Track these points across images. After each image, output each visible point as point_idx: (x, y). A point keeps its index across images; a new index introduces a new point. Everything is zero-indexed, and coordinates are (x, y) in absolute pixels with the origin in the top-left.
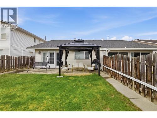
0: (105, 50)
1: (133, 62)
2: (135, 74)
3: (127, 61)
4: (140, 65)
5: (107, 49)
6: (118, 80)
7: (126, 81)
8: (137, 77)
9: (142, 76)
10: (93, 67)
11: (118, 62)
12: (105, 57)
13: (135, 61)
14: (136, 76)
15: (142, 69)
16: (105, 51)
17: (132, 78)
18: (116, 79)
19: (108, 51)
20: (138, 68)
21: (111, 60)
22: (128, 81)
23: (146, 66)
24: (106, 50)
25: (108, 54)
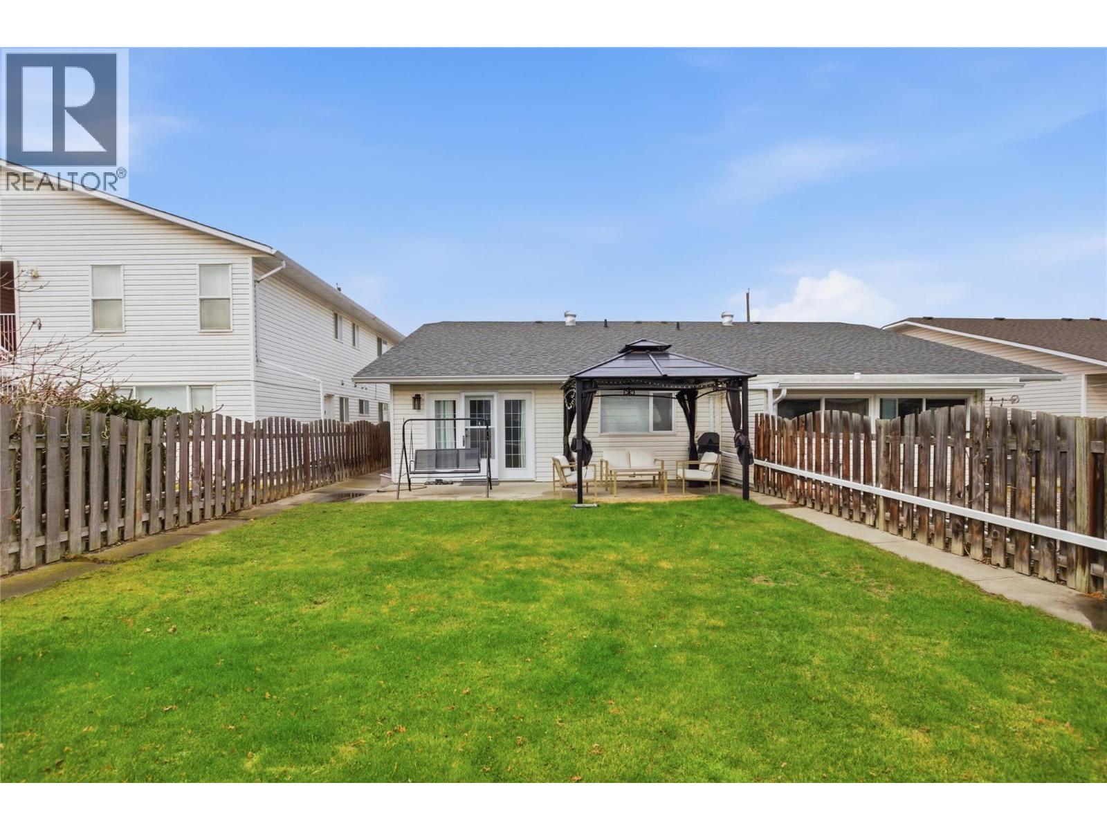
0: (766, 391)
1: (882, 438)
2: (887, 476)
3: (863, 435)
4: (902, 445)
5: (776, 387)
6: (826, 510)
7: (858, 506)
8: (892, 483)
9: (907, 477)
10: (711, 468)
11: (827, 441)
12: (764, 420)
13: (886, 433)
14: (891, 481)
15: (908, 456)
16: (763, 395)
17: (879, 490)
18: (817, 506)
19: (777, 392)
20: (895, 455)
21: (795, 432)
22: (863, 506)
23: (916, 446)
24: (770, 388)
25: (776, 406)
